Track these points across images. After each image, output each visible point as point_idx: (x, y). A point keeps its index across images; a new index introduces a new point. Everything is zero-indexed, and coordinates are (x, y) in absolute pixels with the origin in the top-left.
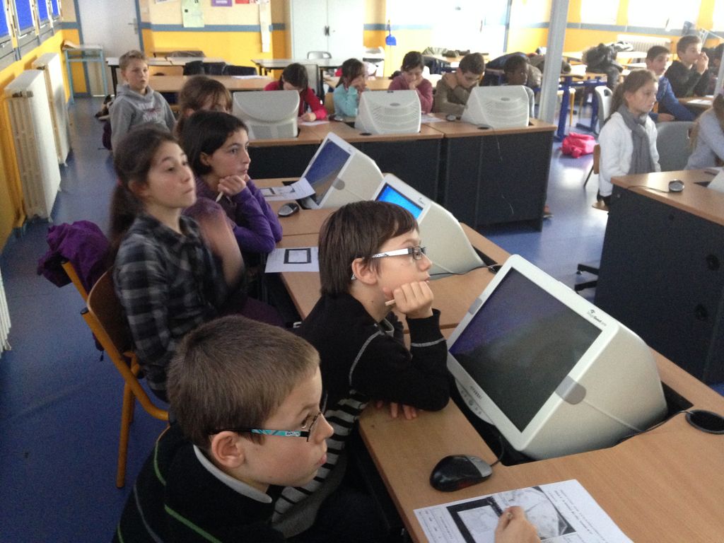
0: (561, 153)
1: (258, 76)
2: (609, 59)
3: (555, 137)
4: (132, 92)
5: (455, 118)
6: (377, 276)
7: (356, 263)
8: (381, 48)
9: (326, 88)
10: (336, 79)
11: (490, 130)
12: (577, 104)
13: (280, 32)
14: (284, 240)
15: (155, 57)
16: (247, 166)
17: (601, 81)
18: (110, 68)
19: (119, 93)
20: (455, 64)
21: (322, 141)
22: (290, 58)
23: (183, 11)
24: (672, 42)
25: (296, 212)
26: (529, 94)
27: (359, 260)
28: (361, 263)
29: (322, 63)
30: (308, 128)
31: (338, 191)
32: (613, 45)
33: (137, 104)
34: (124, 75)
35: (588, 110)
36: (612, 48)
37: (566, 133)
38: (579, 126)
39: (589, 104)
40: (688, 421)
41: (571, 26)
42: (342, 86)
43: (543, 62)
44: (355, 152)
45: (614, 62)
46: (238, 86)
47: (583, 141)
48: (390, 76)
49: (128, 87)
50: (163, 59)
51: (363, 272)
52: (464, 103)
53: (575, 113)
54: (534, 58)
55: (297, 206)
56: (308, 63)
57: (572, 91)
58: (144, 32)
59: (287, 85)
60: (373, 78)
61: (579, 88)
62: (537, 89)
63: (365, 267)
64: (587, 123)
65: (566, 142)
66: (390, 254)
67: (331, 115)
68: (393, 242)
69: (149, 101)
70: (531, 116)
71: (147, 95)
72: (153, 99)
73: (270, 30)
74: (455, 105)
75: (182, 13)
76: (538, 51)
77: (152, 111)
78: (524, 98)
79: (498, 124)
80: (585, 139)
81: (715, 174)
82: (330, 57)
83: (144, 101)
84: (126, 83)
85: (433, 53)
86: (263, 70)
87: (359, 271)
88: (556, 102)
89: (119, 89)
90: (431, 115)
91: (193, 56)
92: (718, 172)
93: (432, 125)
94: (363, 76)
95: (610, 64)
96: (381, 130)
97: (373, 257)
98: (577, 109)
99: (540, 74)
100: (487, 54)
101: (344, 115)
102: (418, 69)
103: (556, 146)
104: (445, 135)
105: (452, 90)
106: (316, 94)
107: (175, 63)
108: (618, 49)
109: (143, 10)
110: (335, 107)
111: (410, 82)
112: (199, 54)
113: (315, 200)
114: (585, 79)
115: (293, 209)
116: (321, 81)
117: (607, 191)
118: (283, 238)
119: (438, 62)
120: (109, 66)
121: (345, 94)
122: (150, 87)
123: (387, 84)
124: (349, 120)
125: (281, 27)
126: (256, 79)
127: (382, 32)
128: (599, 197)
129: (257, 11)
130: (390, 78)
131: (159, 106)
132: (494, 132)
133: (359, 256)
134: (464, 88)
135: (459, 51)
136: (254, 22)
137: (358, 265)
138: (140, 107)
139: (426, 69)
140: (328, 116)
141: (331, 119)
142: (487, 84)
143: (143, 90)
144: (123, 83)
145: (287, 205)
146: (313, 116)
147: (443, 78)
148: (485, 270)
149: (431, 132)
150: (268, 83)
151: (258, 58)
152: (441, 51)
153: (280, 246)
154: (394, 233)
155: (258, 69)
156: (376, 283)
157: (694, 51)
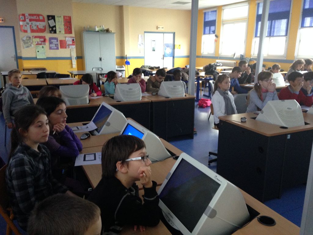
0: (198, 106)
1: (71, 78)
2: (213, 70)
3: (196, 100)
4: (13, 87)
5: (155, 94)
6: (127, 169)
7: (118, 164)
8: (124, 66)
9: (101, 82)
10: (105, 79)
11: (170, 98)
12: (203, 86)
13: (80, 60)
14: (83, 150)
15: (24, 71)
16: (66, 119)
17: (211, 78)
18: (3, 76)
19: (7, 87)
20: (154, 72)
21: (100, 105)
22: (85, 70)
23: (37, 52)
24: (237, 63)
25: (89, 137)
26: (184, 84)
27: (120, 162)
28: (120, 164)
29: (99, 72)
30: (93, 99)
31: (107, 127)
32: (214, 64)
33: (15, 92)
34: (10, 79)
35: (207, 89)
36: (214, 65)
37: (199, 98)
38: (204, 95)
39: (207, 86)
40: (258, 221)
41: (198, 57)
42: (107, 82)
43: (188, 71)
44: (114, 110)
45: (215, 71)
46: (62, 83)
47: (206, 101)
48: (128, 77)
49: (11, 85)
50: (28, 71)
51: (121, 167)
52: (159, 88)
53: (202, 90)
54: (185, 70)
55: (89, 134)
56: (93, 72)
57: (201, 82)
58: (19, 60)
59: (83, 82)
60: (121, 78)
61: (203, 80)
62: (186, 82)
63: (122, 165)
64: (207, 94)
65: (200, 102)
66: (134, 159)
67: (103, 93)
68: (134, 154)
69: (21, 91)
70: (185, 92)
71: (20, 89)
72: (23, 89)
73: (76, 59)
74: (155, 89)
75: (36, 52)
76: (186, 67)
77: (22, 95)
78: (182, 86)
79: (173, 96)
80: (207, 100)
81: (258, 114)
82: (102, 70)
83: (18, 91)
84: (10, 83)
85: (145, 68)
86: (73, 75)
87: (119, 167)
88: (195, 86)
89: (7, 85)
90: (146, 93)
91: (41, 70)
92: (259, 113)
93: (146, 97)
94: (116, 78)
95: (214, 72)
96: (125, 99)
97: (126, 161)
98: (203, 89)
99: (187, 76)
100: (167, 68)
101: (109, 94)
102: (140, 75)
103: (196, 103)
104: (152, 101)
105: (154, 83)
106: (96, 85)
107: (33, 73)
108: (217, 66)
109: (18, 51)
110: (105, 90)
111: (137, 80)
112: (44, 69)
113: (97, 131)
114: (205, 77)
115: (87, 136)
116: (99, 80)
117: (217, 122)
118: (83, 149)
119: (147, 71)
120: (2, 75)
121: (109, 85)
122: (21, 85)
123: (127, 81)
124: (111, 96)
125: (80, 58)
126: (70, 79)
127: (124, 60)
128: (215, 124)
129: (70, 52)
130: (128, 78)
131: (26, 93)
132: (171, 99)
133: (120, 160)
134: (158, 82)
135: (155, 67)
136: (69, 56)
137: (119, 165)
138: (17, 93)
139: (143, 74)
140: (102, 94)
141: (104, 95)
142: (167, 81)
143: (18, 86)
144: (9, 83)
145: (85, 134)
146: (95, 95)
147: (149, 78)
148: (172, 158)
149: (146, 100)
150: (75, 81)
151: (71, 70)
152: (148, 67)
153: (82, 153)
154: (135, 150)
155: (71, 75)
156: (127, 172)
157: (245, 66)
